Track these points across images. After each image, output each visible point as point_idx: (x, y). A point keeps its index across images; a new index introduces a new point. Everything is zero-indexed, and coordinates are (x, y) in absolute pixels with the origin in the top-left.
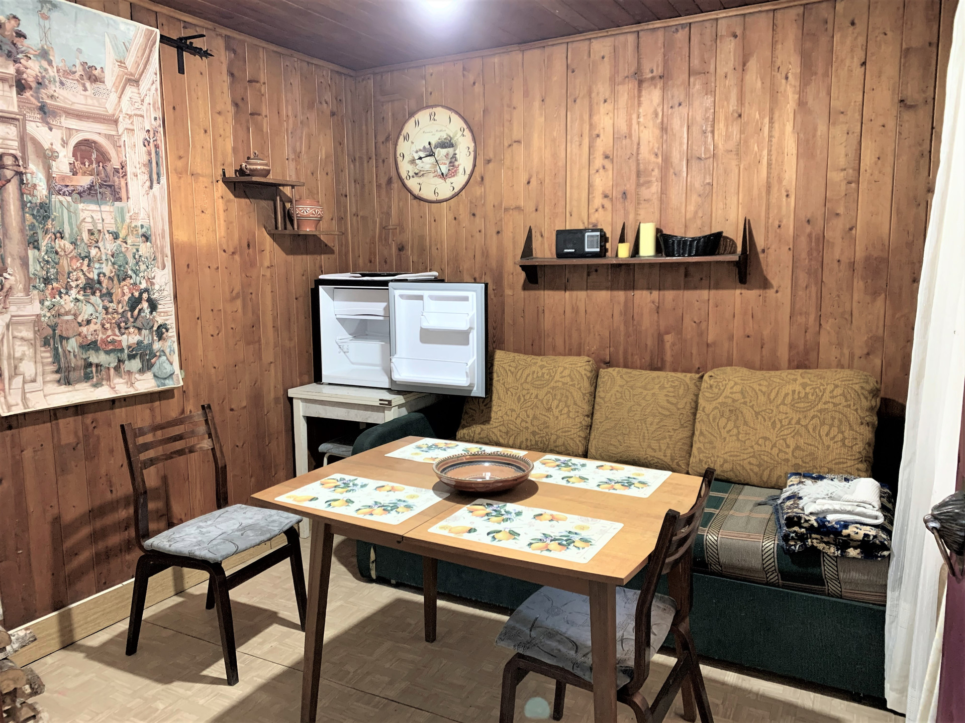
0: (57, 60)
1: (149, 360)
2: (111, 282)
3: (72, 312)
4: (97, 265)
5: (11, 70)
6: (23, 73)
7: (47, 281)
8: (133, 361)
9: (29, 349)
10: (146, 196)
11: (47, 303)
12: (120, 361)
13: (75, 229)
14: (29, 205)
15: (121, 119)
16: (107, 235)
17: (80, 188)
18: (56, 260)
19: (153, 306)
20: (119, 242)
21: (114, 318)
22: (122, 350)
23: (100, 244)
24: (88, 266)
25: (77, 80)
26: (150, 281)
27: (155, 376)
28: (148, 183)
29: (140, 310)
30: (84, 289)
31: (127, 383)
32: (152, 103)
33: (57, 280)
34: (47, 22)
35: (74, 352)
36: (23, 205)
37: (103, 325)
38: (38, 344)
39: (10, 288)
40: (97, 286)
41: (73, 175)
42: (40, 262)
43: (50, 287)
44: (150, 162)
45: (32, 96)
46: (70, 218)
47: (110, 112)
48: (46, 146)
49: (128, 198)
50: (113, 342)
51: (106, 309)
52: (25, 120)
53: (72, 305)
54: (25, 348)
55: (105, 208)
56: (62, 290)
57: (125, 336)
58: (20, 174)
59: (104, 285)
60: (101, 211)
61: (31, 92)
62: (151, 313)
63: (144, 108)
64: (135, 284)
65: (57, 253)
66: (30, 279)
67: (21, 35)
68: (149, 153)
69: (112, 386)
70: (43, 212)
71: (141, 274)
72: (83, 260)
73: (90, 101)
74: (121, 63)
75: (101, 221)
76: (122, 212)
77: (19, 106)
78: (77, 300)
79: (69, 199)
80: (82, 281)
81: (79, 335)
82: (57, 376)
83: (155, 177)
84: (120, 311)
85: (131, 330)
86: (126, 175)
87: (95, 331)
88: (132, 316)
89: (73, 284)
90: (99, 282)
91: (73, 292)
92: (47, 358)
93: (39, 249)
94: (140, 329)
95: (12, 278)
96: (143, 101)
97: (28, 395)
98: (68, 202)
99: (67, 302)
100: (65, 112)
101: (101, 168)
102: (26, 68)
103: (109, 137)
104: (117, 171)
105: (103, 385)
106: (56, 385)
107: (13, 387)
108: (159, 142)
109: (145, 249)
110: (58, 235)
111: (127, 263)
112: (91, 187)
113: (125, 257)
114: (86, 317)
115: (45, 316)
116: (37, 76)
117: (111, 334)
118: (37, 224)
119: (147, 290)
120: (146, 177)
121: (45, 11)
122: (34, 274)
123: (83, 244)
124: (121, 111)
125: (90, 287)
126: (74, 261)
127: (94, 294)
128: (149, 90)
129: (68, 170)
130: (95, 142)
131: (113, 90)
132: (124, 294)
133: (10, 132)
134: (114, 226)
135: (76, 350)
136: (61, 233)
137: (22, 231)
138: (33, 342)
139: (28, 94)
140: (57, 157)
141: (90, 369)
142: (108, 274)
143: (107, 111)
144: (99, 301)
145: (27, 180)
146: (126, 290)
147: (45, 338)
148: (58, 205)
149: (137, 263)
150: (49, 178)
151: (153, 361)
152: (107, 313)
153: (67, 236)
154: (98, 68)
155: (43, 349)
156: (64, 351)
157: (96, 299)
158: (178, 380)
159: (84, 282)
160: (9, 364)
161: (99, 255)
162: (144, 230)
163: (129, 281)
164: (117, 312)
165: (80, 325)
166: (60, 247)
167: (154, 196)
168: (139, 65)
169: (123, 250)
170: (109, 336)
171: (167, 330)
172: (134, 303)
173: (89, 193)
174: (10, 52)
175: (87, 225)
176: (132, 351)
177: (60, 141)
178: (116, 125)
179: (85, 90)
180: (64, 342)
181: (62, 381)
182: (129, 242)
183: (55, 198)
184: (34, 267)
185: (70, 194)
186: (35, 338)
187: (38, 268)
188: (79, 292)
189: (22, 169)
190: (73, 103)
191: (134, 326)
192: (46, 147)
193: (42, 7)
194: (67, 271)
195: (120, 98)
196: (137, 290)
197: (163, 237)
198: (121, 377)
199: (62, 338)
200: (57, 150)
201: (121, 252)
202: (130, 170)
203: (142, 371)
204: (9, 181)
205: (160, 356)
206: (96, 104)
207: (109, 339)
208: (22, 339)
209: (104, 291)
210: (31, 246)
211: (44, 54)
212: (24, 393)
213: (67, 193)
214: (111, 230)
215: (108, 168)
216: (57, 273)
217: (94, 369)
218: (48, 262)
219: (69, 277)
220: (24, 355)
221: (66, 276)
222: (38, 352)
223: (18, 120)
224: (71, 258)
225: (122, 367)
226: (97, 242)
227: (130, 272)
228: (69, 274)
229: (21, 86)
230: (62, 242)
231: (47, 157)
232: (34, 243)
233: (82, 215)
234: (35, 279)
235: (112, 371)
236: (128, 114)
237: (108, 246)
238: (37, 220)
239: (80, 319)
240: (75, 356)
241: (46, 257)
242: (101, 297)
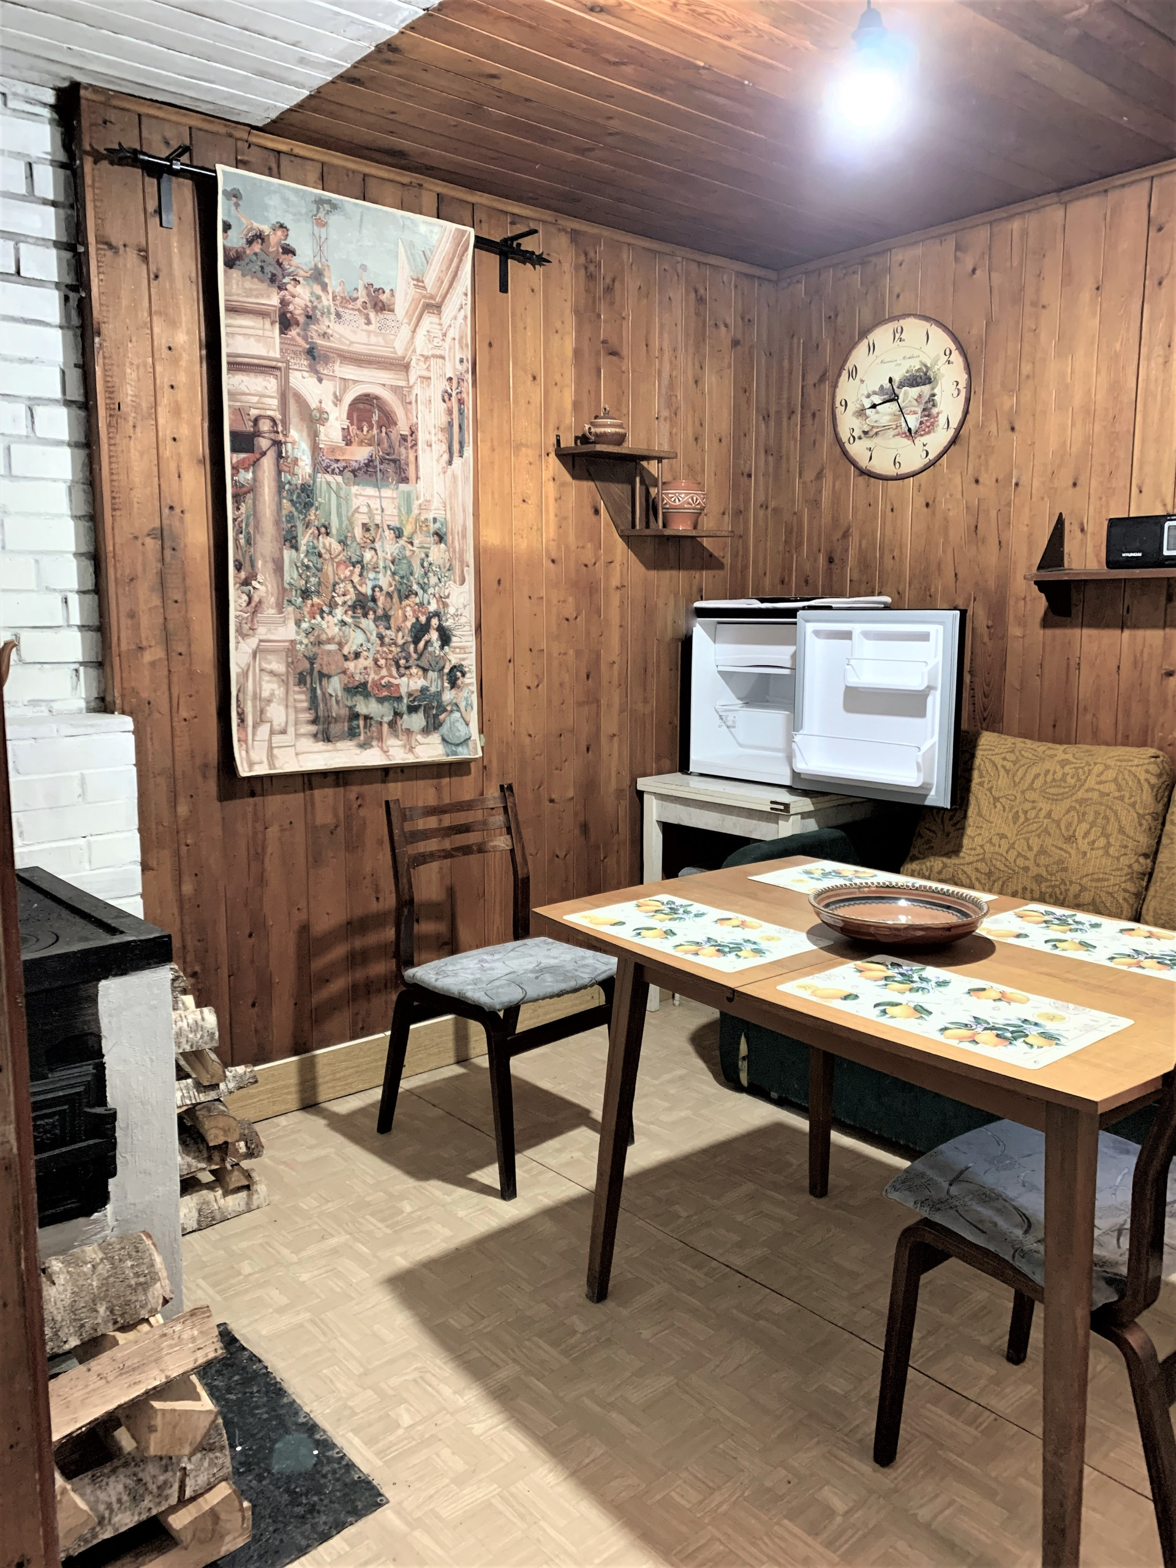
0: (333, 282)
1: (436, 716)
2: (389, 600)
3: (337, 640)
4: (372, 575)
5: (274, 300)
6: (288, 304)
7: (306, 594)
8: (414, 715)
9: (279, 687)
10: (442, 475)
11: (305, 625)
12: (397, 714)
13: (345, 523)
14: (287, 487)
15: (413, 364)
16: (387, 532)
17: (354, 464)
18: (319, 566)
19: (445, 638)
20: (402, 542)
21: (391, 652)
22: (399, 699)
23: (377, 545)
24: (361, 575)
25: (359, 310)
26: (442, 600)
27: (444, 740)
28: (446, 457)
29: (427, 643)
30: (353, 608)
31: (404, 746)
32: (457, 338)
33: (318, 593)
34: (323, 230)
35: (337, 696)
36: (280, 487)
37: (376, 661)
38: (291, 681)
39: (260, 602)
40: (371, 604)
41: (347, 445)
42: (297, 567)
43: (309, 602)
44: (450, 424)
45: (299, 334)
46: (339, 506)
47: (400, 353)
48: (313, 405)
49: (417, 478)
50: (389, 686)
51: (381, 637)
52: (288, 368)
53: (336, 629)
54: (275, 686)
55: (387, 492)
56: (325, 608)
57: (405, 679)
58: (277, 444)
59: (380, 603)
60: (380, 497)
61: (298, 330)
62: (442, 647)
63: (446, 345)
64: (421, 604)
65: (320, 555)
66: (284, 590)
67: (289, 251)
68: (450, 412)
69: (385, 749)
70: (305, 497)
71: (431, 591)
72: (354, 566)
73: (373, 339)
74: (419, 281)
75: (379, 512)
76: (408, 499)
77: (281, 350)
78: (343, 623)
79: (339, 479)
80: (351, 597)
81: (344, 672)
82: (313, 728)
83: (456, 447)
84: (400, 642)
85: (414, 670)
86: (416, 445)
87: (365, 668)
88: (416, 651)
89: (339, 600)
90: (374, 600)
91: (339, 612)
92: (301, 701)
93: (297, 549)
94: (425, 670)
95: (262, 588)
96: (445, 335)
97: (275, 751)
98: (338, 483)
99: (330, 626)
100: (340, 356)
101: (384, 434)
102: (294, 297)
103: (395, 389)
104: (404, 438)
105: (372, 746)
106: (312, 740)
107: (257, 738)
108: (464, 395)
109: (438, 554)
110: (323, 530)
111: (411, 574)
112: (370, 463)
113: (410, 565)
114: (354, 648)
115: (301, 643)
116: (307, 306)
117: (388, 676)
118: (296, 514)
119: (437, 614)
120: (444, 447)
121: (321, 215)
122: (290, 584)
123: (355, 544)
124: (414, 351)
125: (362, 605)
126: (342, 567)
127: (365, 615)
128: (455, 318)
129: (340, 438)
130: (377, 398)
131: (406, 321)
132: (405, 618)
133: (269, 387)
134: (397, 519)
135: (340, 694)
136: (326, 528)
137: (277, 522)
138: (284, 678)
139: (294, 332)
140: (327, 419)
141: (355, 722)
142: (385, 587)
143: (395, 353)
144: (372, 625)
145: (287, 452)
146: (409, 612)
147: (301, 674)
148: (324, 486)
149: (426, 574)
150: (315, 449)
151: (442, 717)
152: (382, 644)
153: (334, 531)
154: (387, 291)
155: (297, 689)
156: (324, 694)
157: (368, 623)
158: (475, 748)
159: (354, 597)
160: (254, 707)
161: (374, 560)
162: (438, 525)
163: (414, 600)
165: (346, 658)
166: (324, 547)
167: (454, 477)
168: (442, 282)
169: (408, 553)
170: (383, 678)
171: (463, 675)
172: (419, 631)
173: (365, 472)
174: (274, 275)
175: (360, 516)
176: (414, 700)
177: (332, 397)
178: (407, 372)
179: (369, 323)
180: (325, 681)
181: (320, 736)
182: (416, 542)
183: (322, 478)
184: (290, 575)
185: (341, 472)
186: (288, 672)
187: (295, 575)
188: (346, 612)
189: (281, 437)
190: (352, 343)
191: (418, 666)
192: (313, 406)
193: (318, 209)
194: (332, 581)
195: (414, 332)
196: (423, 614)
197: (464, 536)
198: (397, 737)
199: (322, 675)
200: (327, 410)
201: (405, 557)
202: (421, 437)
203: (426, 731)
204: (264, 454)
205: (451, 711)
206: (382, 343)
207: (383, 682)
208: (272, 673)
209: (380, 612)
210: (287, 544)
211: (318, 276)
212: (271, 748)
213: (337, 471)
214: (393, 524)
215: (393, 436)
217: (361, 723)
218: (308, 567)
219: (334, 591)
220: (272, 694)
222: (291, 693)
223: (279, 369)
224: (338, 564)
225: (399, 722)
226: (373, 541)
227: (415, 587)
228: (334, 586)
229: (286, 322)
230: (328, 540)
231: (314, 420)
232: (291, 540)
233: (356, 503)
234: (291, 590)
235: (385, 727)
236: (422, 356)
237: (388, 547)
238: (297, 508)
239: (346, 651)
240: (337, 702)
241: (306, 561)
242: (375, 620)
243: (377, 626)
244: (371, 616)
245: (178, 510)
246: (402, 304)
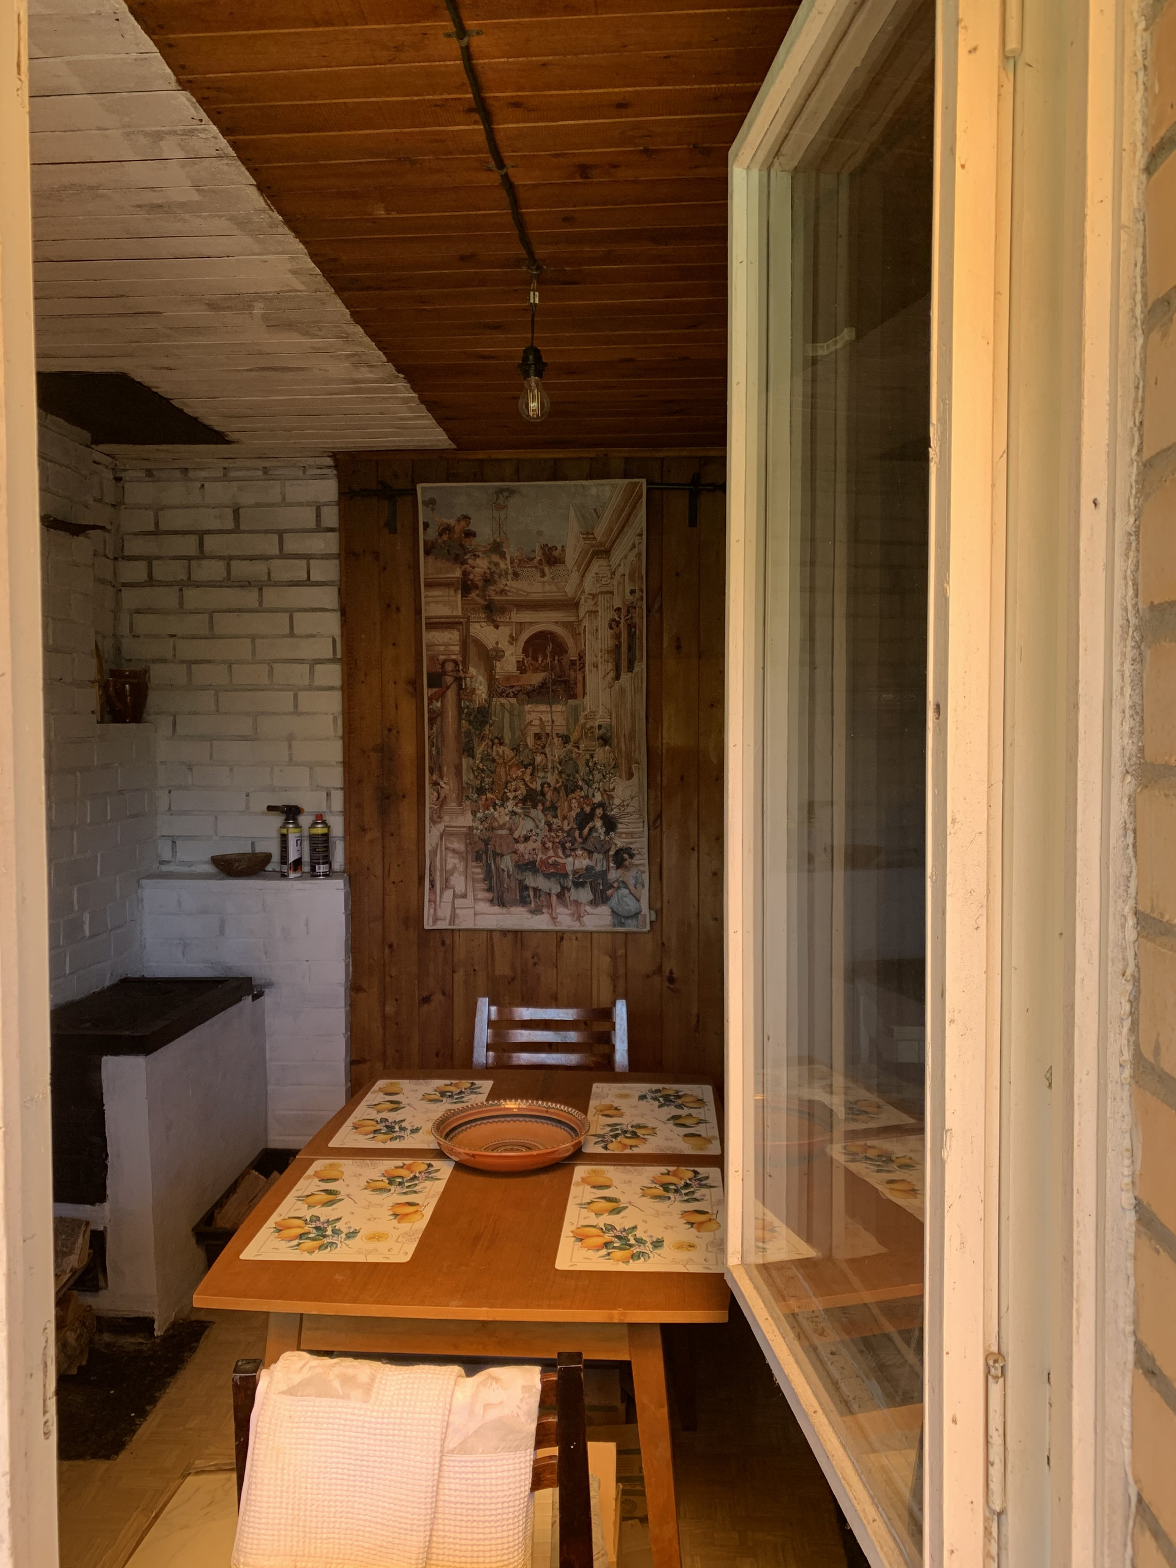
0: (511, 551)
1: (603, 891)
2: (556, 794)
3: (507, 826)
4: (541, 774)
5: (458, 573)
6: (470, 573)
7: (481, 791)
8: (581, 890)
9: (460, 862)
10: (608, 690)
11: (479, 815)
13: (518, 733)
14: (466, 711)
15: (582, 602)
16: (556, 740)
17: (529, 688)
18: (492, 769)
19: (610, 825)
20: (569, 746)
21: (558, 836)
22: (566, 875)
23: (547, 750)
24: (532, 774)
25: (536, 567)
26: (608, 793)
27: (613, 911)
28: (612, 674)
29: (591, 830)
30: (524, 801)
32: (627, 573)
33: (492, 790)
34: (503, 513)
35: (508, 871)
36: (460, 711)
37: (544, 844)
38: (470, 857)
40: (540, 798)
41: (521, 673)
42: (473, 771)
43: (484, 797)
45: (478, 595)
46: (512, 722)
47: (570, 595)
48: (490, 645)
49: (584, 694)
50: (555, 864)
51: (549, 825)
52: (468, 622)
53: (507, 818)
54: (456, 861)
55: (558, 708)
56: (497, 802)
57: (570, 859)
58: (458, 680)
59: (548, 796)
60: (551, 712)
61: (477, 592)
62: (607, 833)
63: (615, 582)
64: (586, 797)
65: (494, 761)
66: (463, 788)
67: (470, 534)
68: (618, 636)
69: (554, 915)
70: (482, 716)
71: (596, 785)
72: (526, 768)
73: (547, 588)
74: (588, 534)
75: (550, 723)
76: (575, 712)
77: (463, 609)
78: (514, 813)
79: (514, 701)
80: (522, 791)
81: (515, 852)
82: (489, 895)
83: (624, 664)
84: (566, 828)
85: (579, 852)
86: (584, 667)
87: (534, 850)
88: (581, 836)
89: (511, 795)
90: (543, 794)
91: (510, 805)
92: (478, 874)
93: (473, 757)
94: (590, 853)
95: (447, 787)
96: (613, 573)
97: (458, 911)
98: (511, 705)
99: (502, 815)
100: (516, 606)
101: (556, 662)
102: (473, 568)
103: (566, 625)
104: (573, 663)
105: (543, 913)
106: (488, 904)
107: (443, 900)
108: (637, 620)
109: (601, 754)
110: (496, 741)
111: (577, 772)
112: (544, 685)
113: (576, 765)
114: (524, 832)
115: (477, 829)
116: (485, 573)
117: (551, 856)
118: (473, 730)
120: (610, 666)
121: (500, 501)
122: (467, 784)
123: (527, 751)
124: (583, 592)
125: (531, 799)
126: (514, 769)
127: (535, 807)
128: (626, 557)
129: (515, 670)
130: (551, 633)
131: (575, 568)
132: (570, 809)
133: (452, 637)
134: (565, 728)
135: (511, 870)
136: (499, 739)
137: (458, 738)
138: (464, 855)
139: (473, 595)
140: (503, 656)
141: (526, 893)
142: (553, 784)
143: (566, 595)
144: (541, 815)
145: (466, 684)
146: (574, 804)
147: (477, 852)
148: (499, 708)
149: (591, 772)
150: (491, 679)
151: (609, 892)
152: (550, 830)
153: (507, 741)
154: (559, 548)
155: (474, 864)
156: (497, 869)
157: (537, 813)
159: (525, 792)
160: (441, 876)
161: (544, 761)
162: (603, 731)
163: (578, 793)
164: (562, 830)
165: (517, 841)
166: (498, 754)
167: (622, 691)
168: (612, 531)
169: (574, 756)
170: (550, 857)
171: (632, 856)
172: (584, 819)
173: (538, 694)
175: (533, 728)
176: (579, 877)
177: (508, 638)
178: (577, 610)
179: (543, 575)
180: (498, 859)
181: (495, 901)
182: (582, 746)
183: (496, 701)
184: (467, 777)
185: (515, 696)
186: (467, 851)
187: (472, 777)
188: (516, 805)
189: (461, 674)
190: (528, 593)
191: (583, 848)
192: (490, 647)
193: (497, 498)
194: (504, 780)
195: (583, 576)
196: (588, 805)
197: (632, 737)
198: (566, 906)
199: (496, 854)
200: (504, 648)
201: (571, 759)
202: (589, 659)
203: (594, 903)
204: (448, 688)
205: (619, 888)
206: (555, 589)
207: (550, 861)
208: (454, 851)
209: (548, 804)
210: (466, 754)
211: (496, 548)
212: (454, 908)
213: (512, 694)
214: (561, 732)
215: (564, 662)
216: (493, 783)
217: (531, 893)
218: (483, 771)
219: (506, 787)
220: (455, 867)
221: (504, 786)
222: (469, 866)
223: (461, 623)
224: (511, 767)
225: (567, 895)
226: (543, 747)
227: (580, 783)
228: (507, 783)
229: (466, 586)
230: (501, 749)
231: (490, 657)
232: (469, 751)
233: (528, 718)
234: (468, 788)
235: (554, 898)
236: (590, 594)
237: (556, 751)
238: (473, 726)
239: (516, 835)
240: (509, 876)
241: (481, 765)
242: (543, 811)
243: (546, 815)
244: (540, 807)
245: (394, 732)
246: (571, 557)
